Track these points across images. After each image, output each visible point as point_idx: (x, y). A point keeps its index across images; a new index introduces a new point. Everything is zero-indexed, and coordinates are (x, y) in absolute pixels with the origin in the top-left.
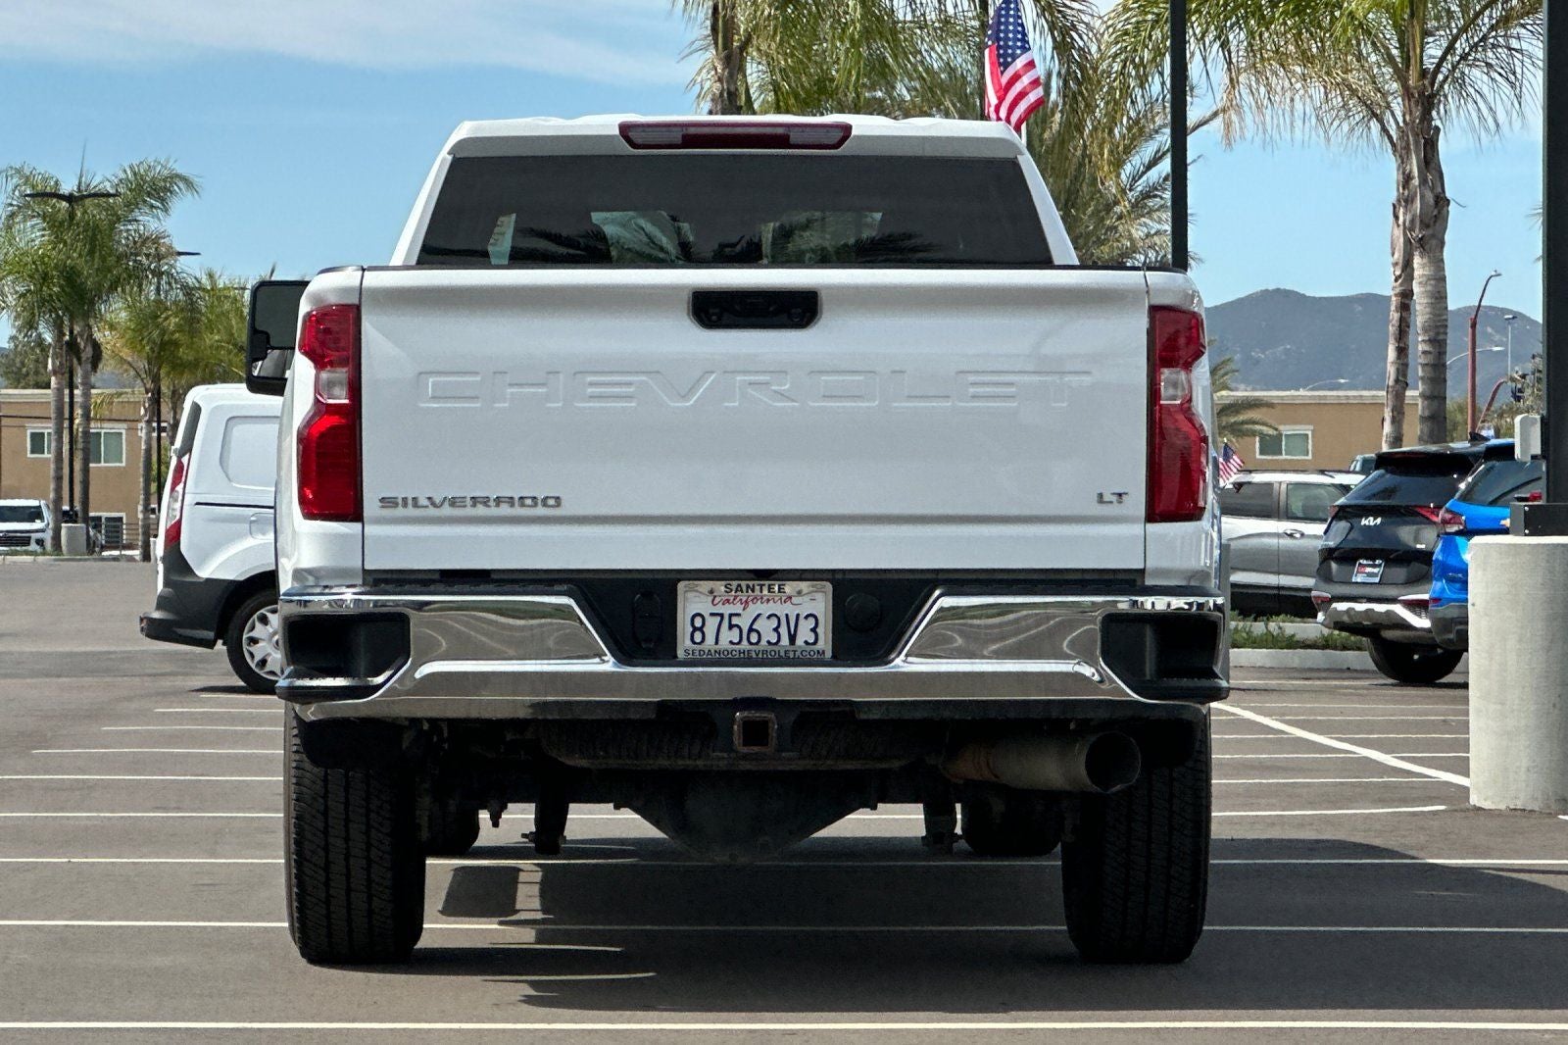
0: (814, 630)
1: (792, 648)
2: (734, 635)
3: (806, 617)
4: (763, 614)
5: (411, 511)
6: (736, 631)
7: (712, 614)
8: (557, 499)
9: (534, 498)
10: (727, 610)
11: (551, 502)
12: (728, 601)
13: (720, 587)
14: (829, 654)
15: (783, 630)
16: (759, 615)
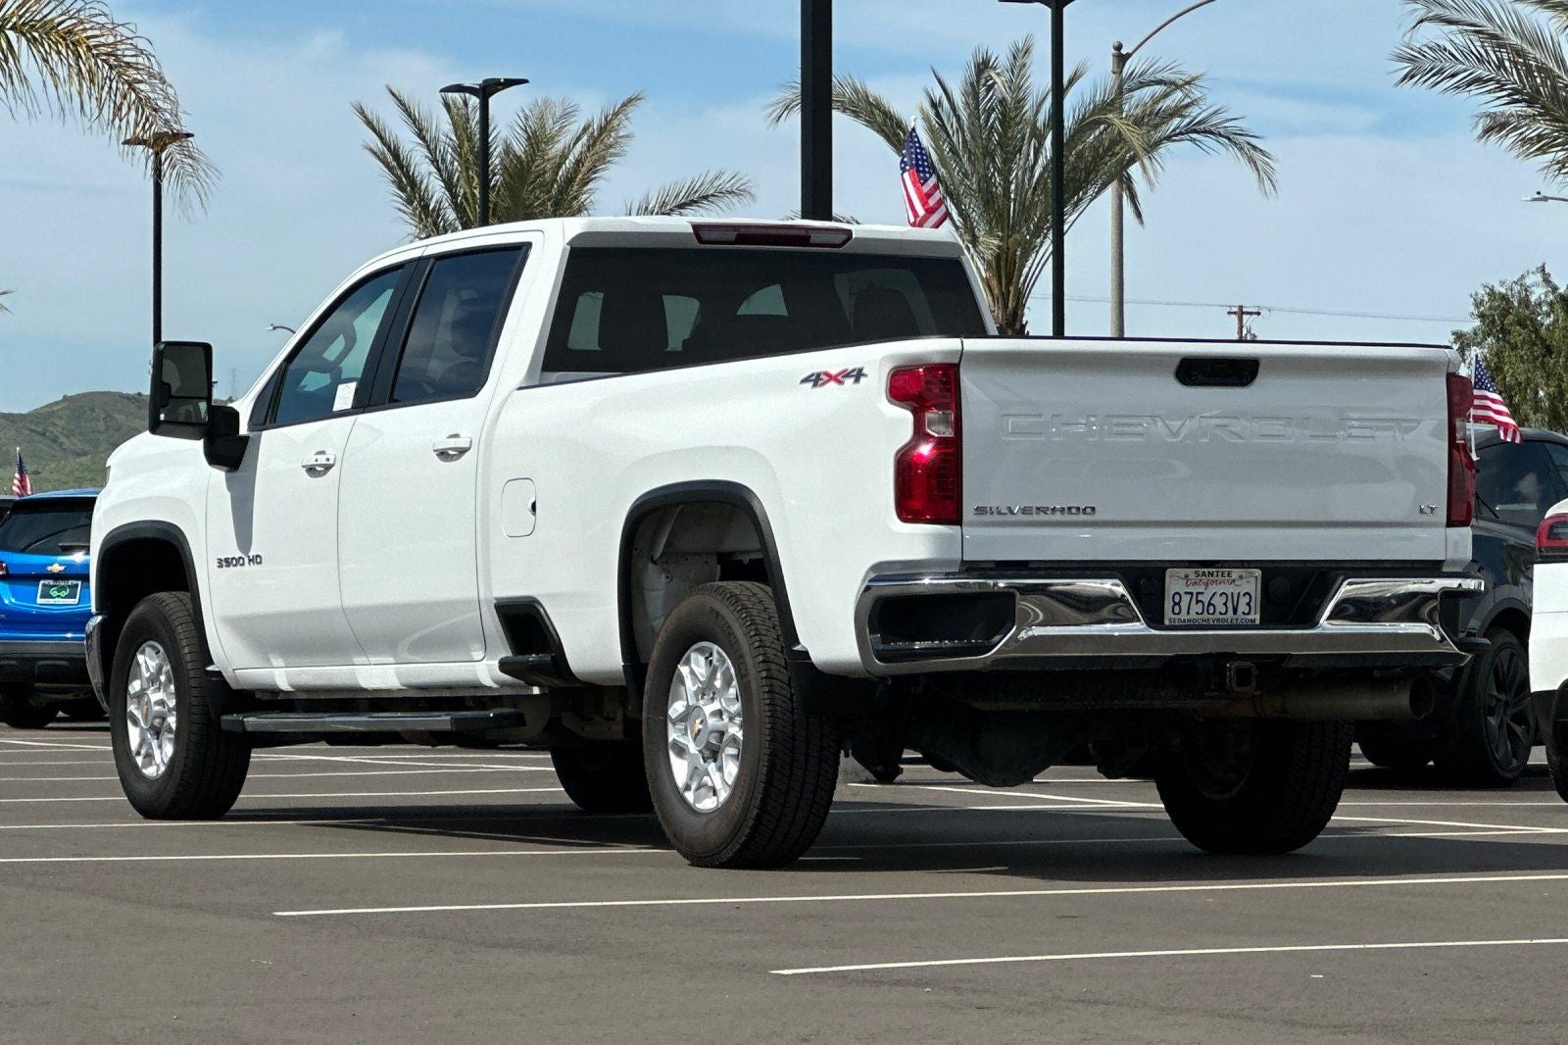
0: (1248, 604)
1: (1235, 617)
2: (1199, 608)
3: (1244, 595)
4: (1216, 591)
5: (996, 518)
6: (1200, 604)
7: (1186, 593)
8: (1093, 509)
9: (1078, 509)
10: (1195, 589)
11: (1089, 510)
12: (1196, 583)
13: (1191, 572)
14: (1258, 622)
15: (1230, 604)
16: (1214, 594)
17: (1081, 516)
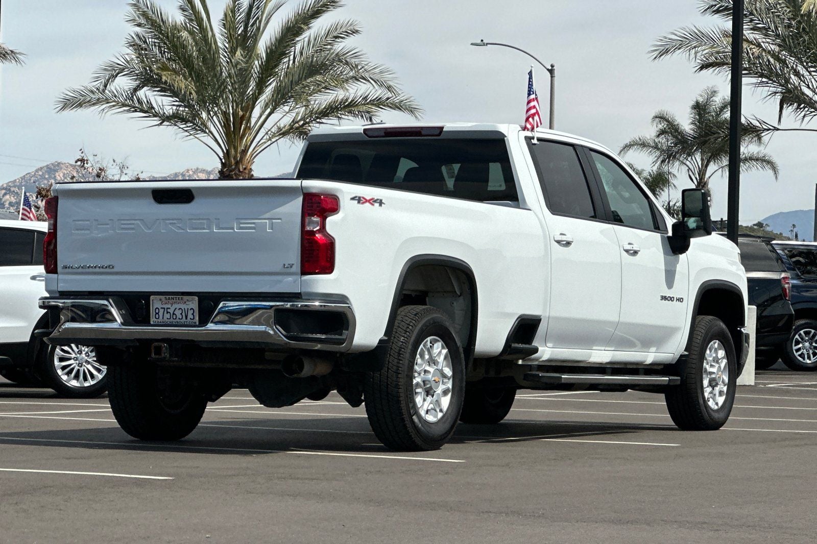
0: (193, 314)
1: (186, 320)
2: (168, 316)
3: (191, 309)
4: (177, 307)
5: (71, 270)
6: (170, 314)
7: (162, 308)
8: (113, 266)
9: (106, 266)
10: (166, 306)
11: (111, 267)
12: (167, 303)
13: (163, 297)
14: (197, 323)
15: (183, 314)
17: (108, 270)
